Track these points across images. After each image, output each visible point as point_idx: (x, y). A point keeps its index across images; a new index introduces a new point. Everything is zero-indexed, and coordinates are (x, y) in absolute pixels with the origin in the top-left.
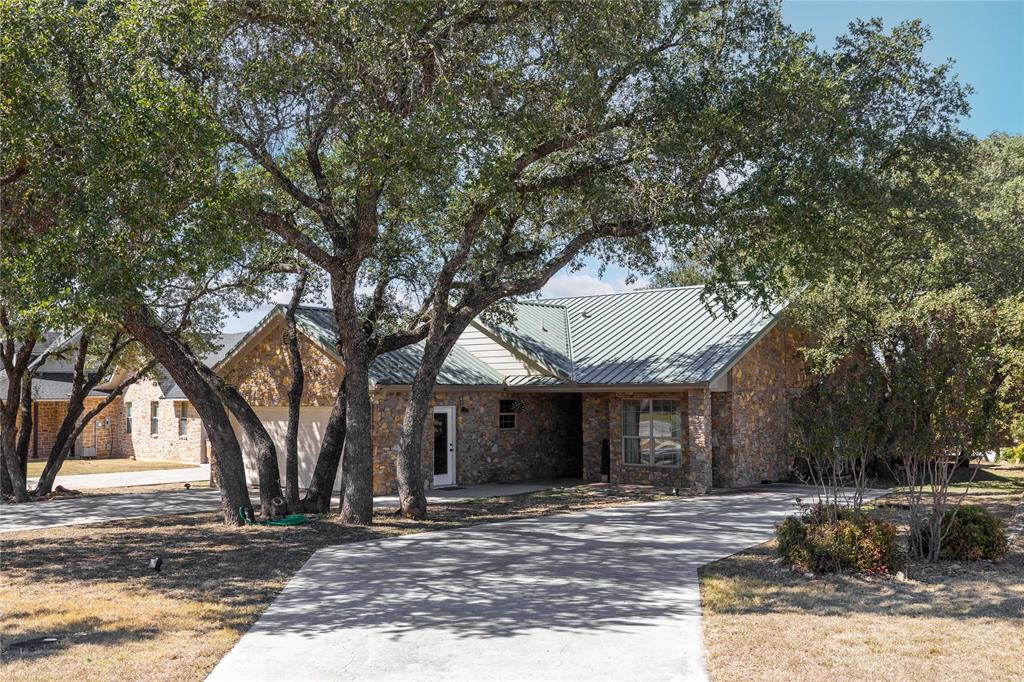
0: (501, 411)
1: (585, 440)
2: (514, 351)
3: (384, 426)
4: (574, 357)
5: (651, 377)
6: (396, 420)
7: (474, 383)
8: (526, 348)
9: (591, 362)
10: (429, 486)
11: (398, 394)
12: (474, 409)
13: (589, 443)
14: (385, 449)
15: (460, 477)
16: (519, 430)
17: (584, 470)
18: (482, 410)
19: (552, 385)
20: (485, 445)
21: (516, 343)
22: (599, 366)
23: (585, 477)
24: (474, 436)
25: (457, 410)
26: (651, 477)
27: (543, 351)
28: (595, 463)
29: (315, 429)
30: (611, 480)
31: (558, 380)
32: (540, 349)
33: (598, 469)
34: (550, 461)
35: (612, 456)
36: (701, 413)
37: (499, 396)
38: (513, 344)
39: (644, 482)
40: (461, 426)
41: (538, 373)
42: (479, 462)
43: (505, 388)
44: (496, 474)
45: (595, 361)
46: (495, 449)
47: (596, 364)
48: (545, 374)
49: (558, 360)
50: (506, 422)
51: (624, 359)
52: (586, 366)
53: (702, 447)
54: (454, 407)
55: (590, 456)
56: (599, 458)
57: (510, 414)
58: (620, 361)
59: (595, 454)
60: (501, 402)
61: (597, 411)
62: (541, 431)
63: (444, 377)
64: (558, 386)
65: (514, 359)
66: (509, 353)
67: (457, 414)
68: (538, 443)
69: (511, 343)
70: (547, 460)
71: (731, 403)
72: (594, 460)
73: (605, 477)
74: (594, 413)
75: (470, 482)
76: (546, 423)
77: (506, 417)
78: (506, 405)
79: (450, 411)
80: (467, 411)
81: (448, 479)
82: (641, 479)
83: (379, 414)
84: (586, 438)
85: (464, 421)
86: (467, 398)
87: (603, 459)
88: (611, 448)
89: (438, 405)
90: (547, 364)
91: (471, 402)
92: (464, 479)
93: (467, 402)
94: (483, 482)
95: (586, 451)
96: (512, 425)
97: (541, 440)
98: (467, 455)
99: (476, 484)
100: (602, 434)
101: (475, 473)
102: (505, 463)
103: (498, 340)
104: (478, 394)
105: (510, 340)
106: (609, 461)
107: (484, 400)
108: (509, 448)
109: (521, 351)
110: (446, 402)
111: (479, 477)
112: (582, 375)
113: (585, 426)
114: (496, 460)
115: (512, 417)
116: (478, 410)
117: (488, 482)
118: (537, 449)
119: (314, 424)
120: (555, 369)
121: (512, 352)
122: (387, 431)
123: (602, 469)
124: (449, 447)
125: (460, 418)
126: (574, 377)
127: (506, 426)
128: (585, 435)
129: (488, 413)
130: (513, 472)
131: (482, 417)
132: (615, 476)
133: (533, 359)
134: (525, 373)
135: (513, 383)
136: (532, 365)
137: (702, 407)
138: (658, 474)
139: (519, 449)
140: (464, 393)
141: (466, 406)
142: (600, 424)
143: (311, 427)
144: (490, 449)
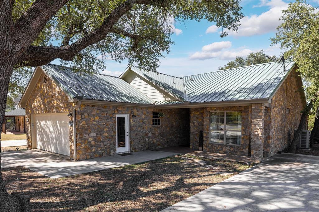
0: (153, 118)
1: (191, 131)
2: (158, 89)
3: (84, 123)
4: (187, 93)
5: (230, 98)
6: (91, 120)
7: (138, 102)
8: (164, 87)
9: (195, 94)
10: (114, 153)
11: (93, 106)
12: (139, 116)
13: (193, 132)
14: (85, 135)
15: (132, 148)
16: (162, 126)
17: (191, 144)
18: (143, 116)
19: (177, 104)
20: (145, 133)
21: (159, 85)
22: (199, 95)
23: (191, 148)
24: (139, 129)
25: (130, 116)
26: (224, 149)
27: (172, 89)
28: (196, 141)
29: (58, 124)
30: (204, 150)
31: (180, 102)
32: (170, 88)
33: (197, 144)
34: (176, 140)
35: (204, 139)
36: (260, 117)
37: (152, 110)
38: (158, 85)
39: (220, 152)
40: (132, 124)
41: (170, 99)
42: (142, 141)
43: (154, 106)
44: (150, 146)
45: (197, 94)
46: (150, 135)
47: (198, 95)
48: (173, 99)
49: (179, 93)
50: (156, 123)
51: (211, 92)
52: (193, 96)
53: (259, 137)
54: (129, 114)
55: (195, 138)
56: (198, 139)
57: (158, 119)
58: (210, 93)
59: (196, 137)
60: (153, 113)
61: (197, 118)
62: (172, 127)
63: (122, 99)
64: (179, 104)
65: (159, 93)
66: (156, 90)
67: (130, 118)
68: (171, 132)
69: (157, 85)
70: (175, 139)
71: (270, 113)
72: (195, 140)
73: (201, 148)
74: (196, 119)
75: (137, 150)
76: (174, 123)
77: (156, 120)
78: (155, 115)
79: (126, 117)
80: (135, 116)
81: (126, 149)
82: (219, 150)
83: (80, 116)
84: (192, 130)
85: (134, 121)
86: (135, 110)
87: (200, 140)
88: (204, 135)
89: (119, 113)
90: (173, 94)
91: (137, 113)
92: (135, 149)
93: (135, 112)
94: (144, 150)
95: (192, 136)
96: (159, 124)
97: (172, 130)
98: (136, 138)
99: (140, 151)
100: (200, 129)
101: (140, 146)
102: (155, 141)
103: (151, 84)
104: (142, 109)
105: (157, 83)
106: (203, 141)
107: (144, 112)
108: (157, 134)
109: (162, 88)
110: (123, 112)
111: (141, 147)
112: (191, 99)
113: (192, 124)
114: (151, 140)
115: (159, 120)
116: (141, 116)
117: (147, 150)
118: (170, 134)
119: (57, 121)
120: (177, 96)
121: (158, 90)
122: (86, 126)
123: (199, 145)
124: (126, 134)
125: (132, 120)
126: (187, 100)
127: (156, 124)
128: (191, 129)
129: (147, 118)
130: (159, 145)
131: (144, 120)
132: (206, 148)
133: (167, 92)
134: (164, 99)
135: (158, 104)
136: (166, 95)
137: (261, 114)
138: (228, 148)
139: (162, 134)
140: (133, 108)
141: (135, 115)
142: (198, 124)
143: (57, 123)
144: (147, 134)
